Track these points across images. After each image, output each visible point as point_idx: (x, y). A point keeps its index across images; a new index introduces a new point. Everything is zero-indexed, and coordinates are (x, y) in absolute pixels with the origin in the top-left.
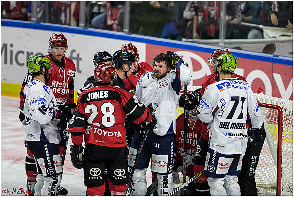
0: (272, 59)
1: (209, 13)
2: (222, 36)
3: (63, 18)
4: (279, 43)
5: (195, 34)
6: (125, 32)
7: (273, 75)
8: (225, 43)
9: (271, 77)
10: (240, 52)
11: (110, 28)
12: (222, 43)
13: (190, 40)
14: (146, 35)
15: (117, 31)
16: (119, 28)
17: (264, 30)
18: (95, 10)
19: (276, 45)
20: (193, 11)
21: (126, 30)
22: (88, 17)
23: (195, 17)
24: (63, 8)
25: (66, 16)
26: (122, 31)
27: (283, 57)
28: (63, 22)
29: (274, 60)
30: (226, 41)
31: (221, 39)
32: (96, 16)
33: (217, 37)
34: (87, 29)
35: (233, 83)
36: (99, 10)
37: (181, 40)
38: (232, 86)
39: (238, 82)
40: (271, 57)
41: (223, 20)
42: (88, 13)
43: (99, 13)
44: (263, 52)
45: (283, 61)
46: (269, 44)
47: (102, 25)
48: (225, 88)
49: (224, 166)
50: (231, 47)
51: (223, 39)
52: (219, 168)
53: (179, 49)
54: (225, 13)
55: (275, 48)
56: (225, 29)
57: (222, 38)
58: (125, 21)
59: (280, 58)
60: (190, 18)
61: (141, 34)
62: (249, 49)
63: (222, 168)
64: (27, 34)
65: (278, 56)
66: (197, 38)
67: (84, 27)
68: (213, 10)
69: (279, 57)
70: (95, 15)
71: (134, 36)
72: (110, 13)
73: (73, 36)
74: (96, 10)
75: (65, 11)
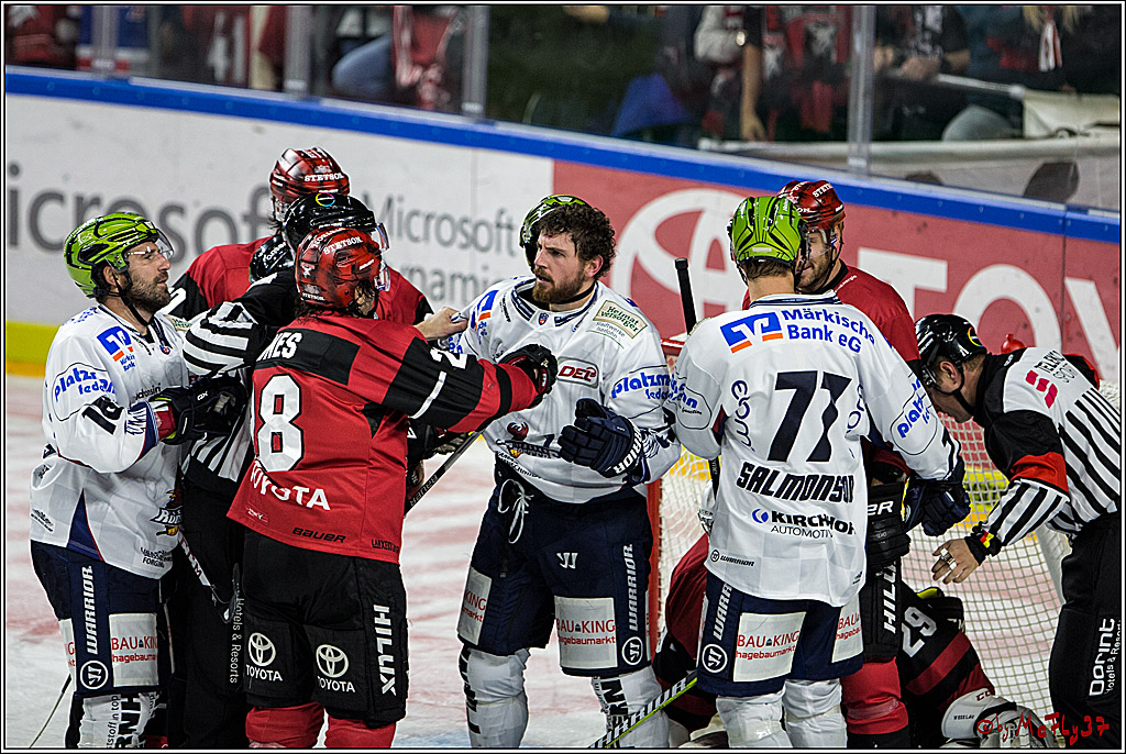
0: (1061, 222)
1: (809, 38)
2: (860, 128)
3: (218, 58)
4: (1091, 159)
5: (749, 122)
6: (469, 114)
7: (1064, 287)
8: (872, 158)
9: (1060, 294)
10: (931, 191)
11: (409, 98)
12: (858, 156)
13: (731, 146)
14: (553, 124)
15: (437, 109)
16: (446, 97)
17: (1028, 105)
18: (349, 25)
19: (1082, 165)
20: (735, 30)
21: (474, 107)
22: (321, 55)
23: (750, 51)
24: (220, 19)
25: (230, 52)
26: (458, 111)
27: (1107, 214)
28: (220, 74)
29: (1069, 223)
30: (878, 148)
31: (855, 140)
32: (352, 49)
33: (840, 134)
34: (317, 101)
35: (794, 317)
36: (364, 24)
37: (694, 147)
38: (785, 331)
39: (818, 314)
40: (1057, 214)
41: (862, 66)
42: (319, 40)
43: (364, 39)
44: (1028, 194)
45: (1107, 228)
46: (1050, 160)
47: (374, 87)
48: (755, 337)
49: (766, 649)
50: (896, 175)
51: (863, 140)
52: (745, 655)
53: (687, 182)
54: (871, 36)
55: (1076, 178)
56: (869, 101)
57: (859, 136)
58: (467, 71)
59: (1093, 215)
60: (726, 57)
61: (535, 123)
62: (969, 182)
63: (756, 655)
64: (78, 126)
65: (1083, 210)
66: (757, 138)
67: (305, 95)
68: (825, 25)
69: (1091, 212)
70: (347, 45)
71: (503, 128)
72: (406, 37)
73: (259, 130)
74: (352, 25)
75: (228, 31)
